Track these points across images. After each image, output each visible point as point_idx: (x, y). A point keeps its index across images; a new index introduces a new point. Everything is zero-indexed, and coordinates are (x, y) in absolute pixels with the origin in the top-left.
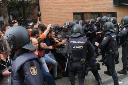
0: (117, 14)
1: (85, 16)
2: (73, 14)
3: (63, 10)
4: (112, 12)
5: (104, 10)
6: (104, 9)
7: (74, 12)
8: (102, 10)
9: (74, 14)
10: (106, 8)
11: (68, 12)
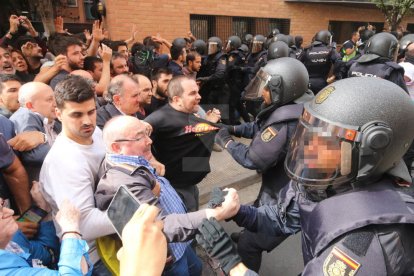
0: (292, 23)
1: (219, 24)
2: (188, 18)
3: (165, 6)
4: (281, 16)
5: (263, 12)
6: (263, 9)
7: (192, 12)
8: (258, 11)
9: (193, 17)
10: (267, 6)
11: (177, 10)
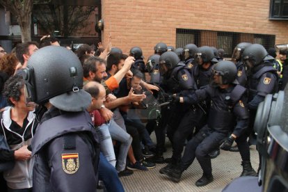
0: (277, 39)
1: (203, 38)
3: (154, 22)
5: (247, 28)
7: (178, 27)
10: (251, 23)
11: (165, 25)
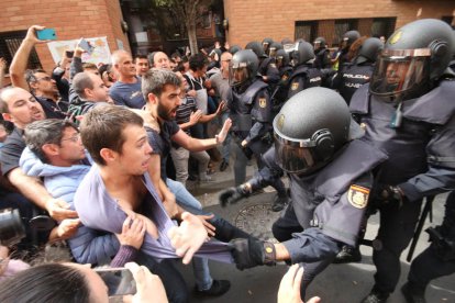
0: (398, 20)
2: (293, 25)
4: (387, 15)
7: (297, 19)
9: (298, 24)
10: (372, 6)
11: (285, 19)
